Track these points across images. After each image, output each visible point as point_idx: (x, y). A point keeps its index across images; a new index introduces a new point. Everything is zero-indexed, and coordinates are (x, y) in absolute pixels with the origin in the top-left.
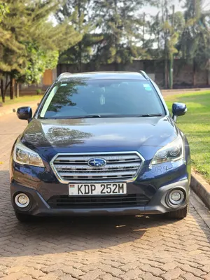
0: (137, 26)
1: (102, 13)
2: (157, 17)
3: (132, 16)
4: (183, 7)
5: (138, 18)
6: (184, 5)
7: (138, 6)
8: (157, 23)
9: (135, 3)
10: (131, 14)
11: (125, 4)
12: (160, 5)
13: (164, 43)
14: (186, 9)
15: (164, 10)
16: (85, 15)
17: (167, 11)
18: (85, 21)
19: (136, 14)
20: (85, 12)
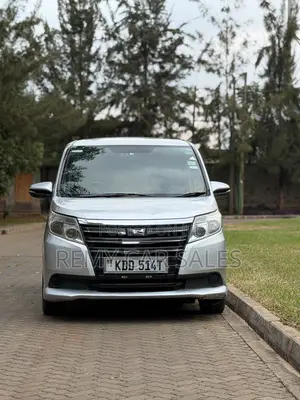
0: (182, 105)
1: (121, 82)
2: (217, 90)
3: (173, 88)
4: (262, 77)
5: (184, 91)
6: (263, 73)
7: (186, 71)
8: (216, 101)
9: (178, 66)
10: (172, 84)
11: (162, 68)
12: (222, 72)
13: (228, 135)
14: (267, 79)
15: (230, 79)
16: (91, 82)
17: (234, 81)
18: (90, 93)
19: (180, 85)
20: (91, 78)
